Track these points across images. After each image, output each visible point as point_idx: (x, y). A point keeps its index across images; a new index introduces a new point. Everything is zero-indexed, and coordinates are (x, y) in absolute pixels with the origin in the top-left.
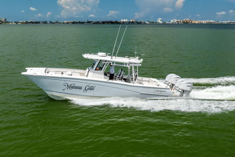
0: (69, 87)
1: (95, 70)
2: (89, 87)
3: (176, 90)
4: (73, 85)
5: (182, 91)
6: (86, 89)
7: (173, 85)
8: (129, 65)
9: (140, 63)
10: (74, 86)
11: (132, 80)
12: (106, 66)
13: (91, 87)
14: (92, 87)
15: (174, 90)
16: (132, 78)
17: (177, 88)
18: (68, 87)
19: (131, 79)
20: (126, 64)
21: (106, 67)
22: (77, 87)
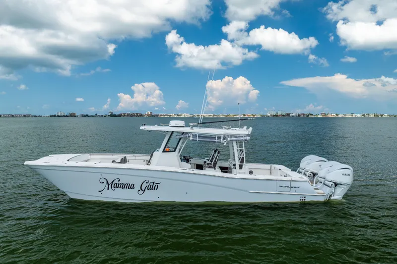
0: (110, 186)
1: (164, 151)
2: (149, 184)
3: (321, 183)
4: (116, 181)
5: (334, 184)
6: (143, 188)
7: (314, 175)
8: (224, 139)
9: (248, 135)
10: (119, 182)
11: (235, 169)
12: (183, 143)
13: (152, 184)
14: (155, 184)
15: (316, 183)
16: (234, 165)
17: (323, 180)
18: (108, 185)
19: (232, 167)
20: (219, 138)
21: (184, 145)
22: (125, 184)
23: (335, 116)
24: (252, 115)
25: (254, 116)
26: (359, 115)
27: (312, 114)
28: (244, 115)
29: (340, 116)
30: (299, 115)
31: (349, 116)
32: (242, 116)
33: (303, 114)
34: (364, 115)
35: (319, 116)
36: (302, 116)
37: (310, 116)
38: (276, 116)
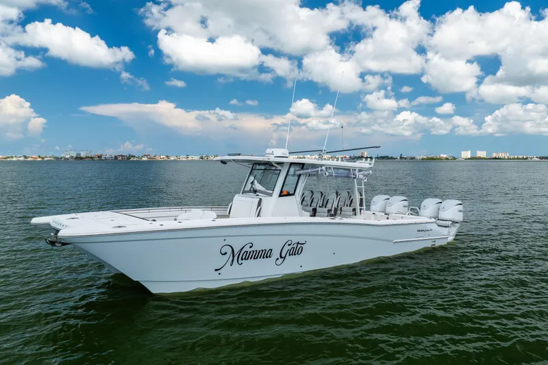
0: (236, 258)
2: (292, 246)
4: (247, 249)
6: (283, 255)
10: (251, 250)
11: (355, 215)
13: (295, 246)
14: (299, 246)
16: (354, 210)
18: (233, 257)
22: (259, 252)
23: (166, 159)
24: (39, 157)
25: (43, 158)
26: (196, 158)
27: (134, 156)
28: (25, 157)
29: (172, 158)
30: (116, 158)
31: (183, 158)
32: (22, 159)
33: (122, 156)
34: (202, 158)
35: (144, 159)
36: (120, 158)
37: (132, 159)
38: (79, 158)
